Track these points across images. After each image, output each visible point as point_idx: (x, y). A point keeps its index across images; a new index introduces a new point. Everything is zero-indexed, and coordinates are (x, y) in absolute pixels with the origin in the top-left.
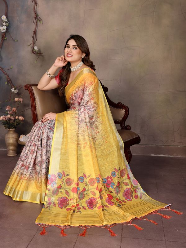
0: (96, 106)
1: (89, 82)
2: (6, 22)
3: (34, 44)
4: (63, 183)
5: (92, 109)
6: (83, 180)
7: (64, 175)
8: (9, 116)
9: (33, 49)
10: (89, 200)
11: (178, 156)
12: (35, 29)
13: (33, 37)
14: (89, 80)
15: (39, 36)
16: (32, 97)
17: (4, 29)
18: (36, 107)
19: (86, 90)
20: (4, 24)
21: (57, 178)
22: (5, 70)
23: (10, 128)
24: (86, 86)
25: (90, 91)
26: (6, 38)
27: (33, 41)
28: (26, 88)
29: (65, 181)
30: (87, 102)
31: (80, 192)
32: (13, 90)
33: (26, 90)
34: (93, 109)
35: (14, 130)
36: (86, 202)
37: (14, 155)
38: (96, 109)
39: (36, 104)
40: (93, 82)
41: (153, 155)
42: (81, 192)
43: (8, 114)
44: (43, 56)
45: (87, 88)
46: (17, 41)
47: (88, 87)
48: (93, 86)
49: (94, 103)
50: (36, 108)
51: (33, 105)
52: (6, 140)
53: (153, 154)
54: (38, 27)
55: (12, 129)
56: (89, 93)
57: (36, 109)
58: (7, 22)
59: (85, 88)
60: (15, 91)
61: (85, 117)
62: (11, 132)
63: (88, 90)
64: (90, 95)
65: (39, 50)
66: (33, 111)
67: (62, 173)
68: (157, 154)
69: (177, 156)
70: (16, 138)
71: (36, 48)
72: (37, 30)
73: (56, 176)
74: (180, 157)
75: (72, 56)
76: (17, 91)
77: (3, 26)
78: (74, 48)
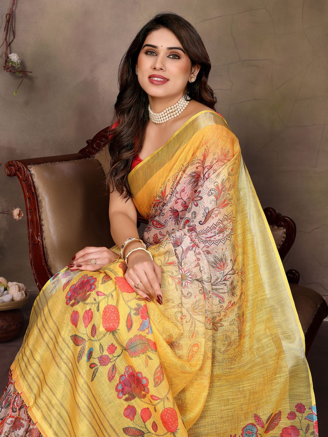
0: (230, 226)
1: (219, 151)
3: (9, 47)
5: (217, 237)
9: (7, 60)
12: (12, 9)
13: (7, 29)
14: (220, 147)
15: (20, 26)
16: (29, 198)
18: (41, 225)
19: (206, 176)
24: (207, 163)
25: (219, 181)
27: (6, 39)
28: (10, 170)
30: (208, 216)
33: (10, 175)
34: (221, 236)
38: (229, 235)
39: (43, 216)
40: (229, 152)
44: (31, 79)
45: (211, 171)
47: (215, 167)
48: (229, 164)
49: (227, 218)
50: (41, 229)
51: (32, 222)
54: (19, 5)
56: (218, 187)
57: (42, 232)
59: (206, 170)
61: (198, 265)
63: (213, 176)
64: (219, 192)
65: (22, 63)
66: (33, 237)
71: (14, 57)
72: (15, 14)
75: (166, 80)
78: (171, 57)
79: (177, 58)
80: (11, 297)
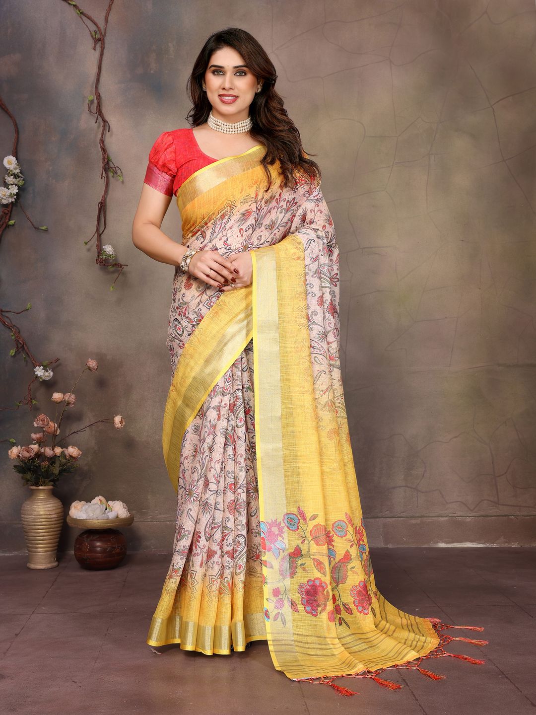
2: (16, 176)
4: (303, 542)
6: (344, 532)
7: (305, 519)
8: (35, 447)
9: (100, 251)
10: (359, 586)
11: (510, 545)
12: (104, 197)
13: (98, 219)
17: (11, 195)
20: (10, 179)
21: (286, 529)
22: (7, 314)
23: (37, 484)
26: (12, 222)
27: (98, 228)
29: (308, 534)
31: (336, 563)
32: (39, 372)
35: (51, 487)
36: (352, 590)
37: (49, 566)
41: (442, 545)
42: (340, 561)
43: (31, 441)
46: (46, 231)
52: (28, 518)
53: (443, 542)
55: (44, 484)
58: (19, 177)
60: (47, 374)
62: (42, 496)
67: (296, 513)
68: (453, 542)
69: (507, 545)
70: (59, 511)
71: (108, 249)
73: (283, 525)
74: (515, 545)
75: (236, 98)
76: (52, 373)
77: (6, 185)
78: (238, 74)
79: (243, 74)
80: (116, 514)
